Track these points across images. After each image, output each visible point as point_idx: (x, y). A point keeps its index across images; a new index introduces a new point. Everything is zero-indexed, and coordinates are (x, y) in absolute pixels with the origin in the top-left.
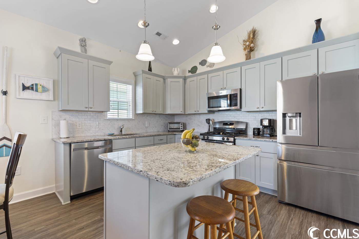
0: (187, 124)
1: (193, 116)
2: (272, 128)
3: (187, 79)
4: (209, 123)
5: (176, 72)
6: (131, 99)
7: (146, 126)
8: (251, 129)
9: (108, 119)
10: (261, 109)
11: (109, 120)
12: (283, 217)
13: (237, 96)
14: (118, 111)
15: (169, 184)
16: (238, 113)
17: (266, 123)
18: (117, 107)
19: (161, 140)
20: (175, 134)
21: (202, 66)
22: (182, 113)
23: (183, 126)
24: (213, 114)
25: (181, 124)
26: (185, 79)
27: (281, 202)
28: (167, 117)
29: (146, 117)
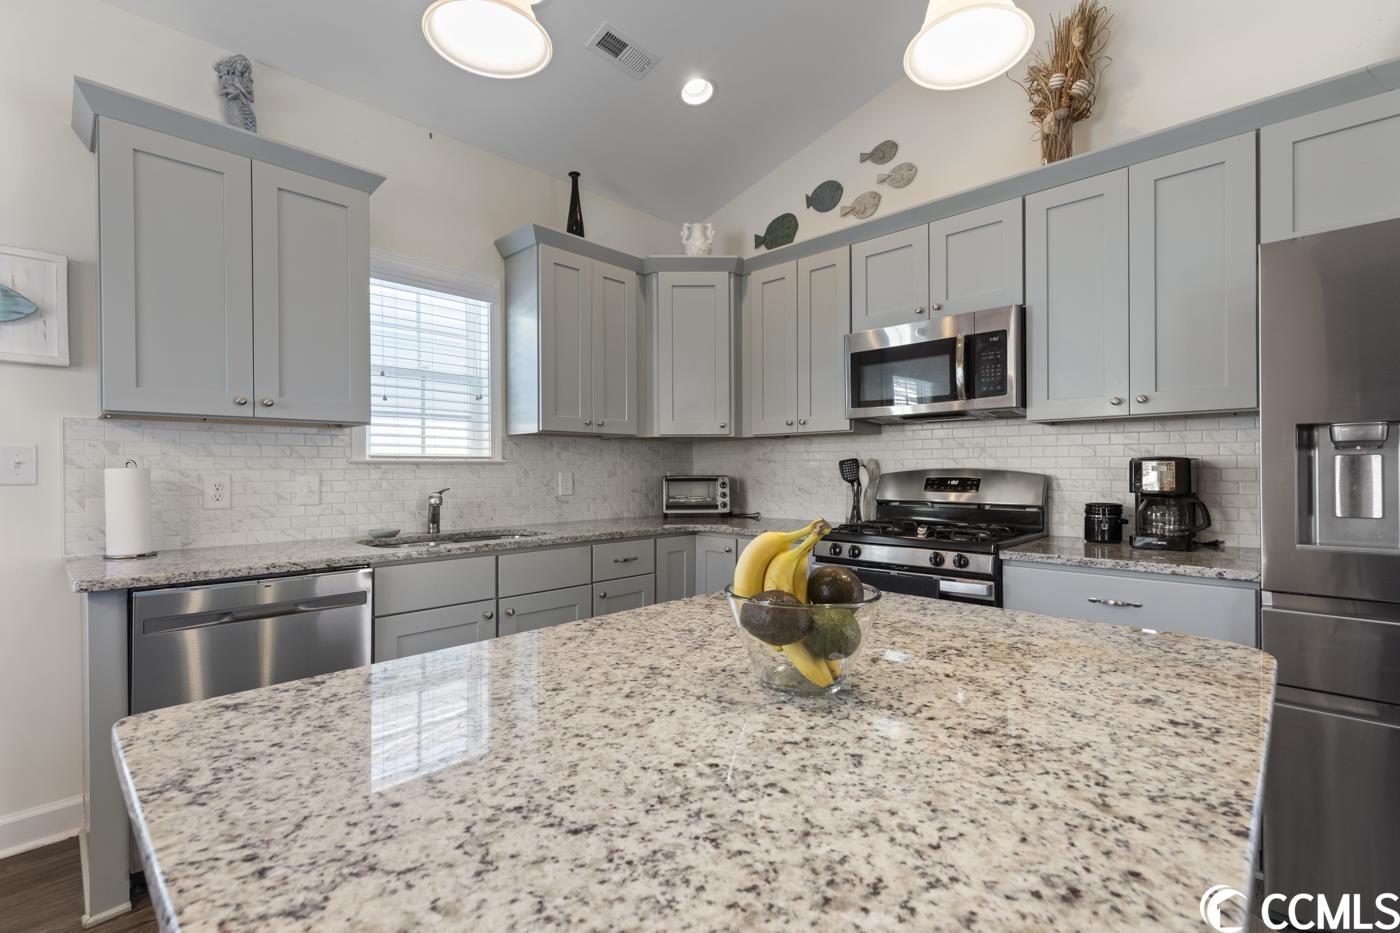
0: (749, 483)
1: (778, 446)
2: (1191, 505)
3: (750, 274)
4: (854, 480)
5: (698, 243)
6: (485, 365)
7: (560, 493)
8: (1069, 511)
9: (368, 463)
10: (1137, 410)
11: (379, 463)
13: (1002, 343)
14: (423, 423)
17: (1159, 479)
18: (419, 403)
19: (625, 560)
20: (694, 533)
21: (820, 213)
22: (725, 432)
23: (731, 492)
24: (873, 438)
25: (724, 483)
26: (740, 272)
28: (659, 452)
29: (559, 454)
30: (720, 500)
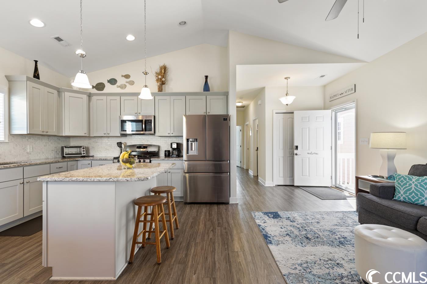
0: (90, 148)
1: (100, 139)
2: (179, 150)
3: (93, 96)
4: (121, 147)
7: (28, 151)
8: (162, 152)
10: (172, 135)
12: (187, 211)
13: (151, 122)
15: (138, 180)
16: (151, 137)
17: (175, 146)
19: (59, 168)
22: (86, 135)
23: (86, 150)
24: (125, 138)
25: (84, 148)
26: (90, 96)
27: (186, 203)
29: (28, 140)
30: (83, 152)
